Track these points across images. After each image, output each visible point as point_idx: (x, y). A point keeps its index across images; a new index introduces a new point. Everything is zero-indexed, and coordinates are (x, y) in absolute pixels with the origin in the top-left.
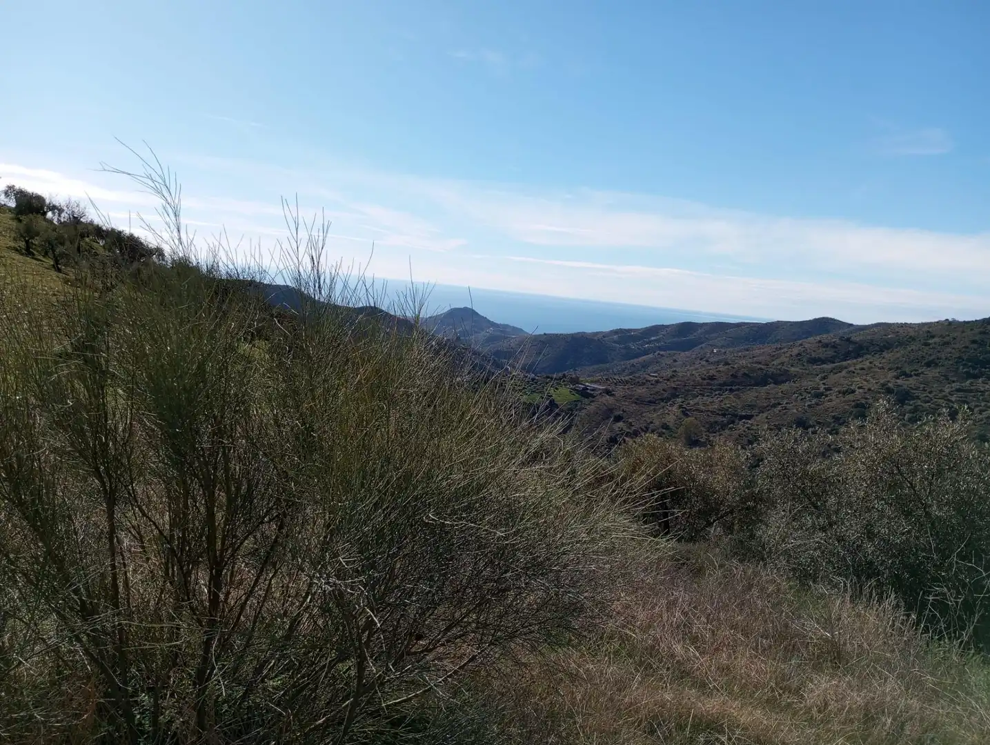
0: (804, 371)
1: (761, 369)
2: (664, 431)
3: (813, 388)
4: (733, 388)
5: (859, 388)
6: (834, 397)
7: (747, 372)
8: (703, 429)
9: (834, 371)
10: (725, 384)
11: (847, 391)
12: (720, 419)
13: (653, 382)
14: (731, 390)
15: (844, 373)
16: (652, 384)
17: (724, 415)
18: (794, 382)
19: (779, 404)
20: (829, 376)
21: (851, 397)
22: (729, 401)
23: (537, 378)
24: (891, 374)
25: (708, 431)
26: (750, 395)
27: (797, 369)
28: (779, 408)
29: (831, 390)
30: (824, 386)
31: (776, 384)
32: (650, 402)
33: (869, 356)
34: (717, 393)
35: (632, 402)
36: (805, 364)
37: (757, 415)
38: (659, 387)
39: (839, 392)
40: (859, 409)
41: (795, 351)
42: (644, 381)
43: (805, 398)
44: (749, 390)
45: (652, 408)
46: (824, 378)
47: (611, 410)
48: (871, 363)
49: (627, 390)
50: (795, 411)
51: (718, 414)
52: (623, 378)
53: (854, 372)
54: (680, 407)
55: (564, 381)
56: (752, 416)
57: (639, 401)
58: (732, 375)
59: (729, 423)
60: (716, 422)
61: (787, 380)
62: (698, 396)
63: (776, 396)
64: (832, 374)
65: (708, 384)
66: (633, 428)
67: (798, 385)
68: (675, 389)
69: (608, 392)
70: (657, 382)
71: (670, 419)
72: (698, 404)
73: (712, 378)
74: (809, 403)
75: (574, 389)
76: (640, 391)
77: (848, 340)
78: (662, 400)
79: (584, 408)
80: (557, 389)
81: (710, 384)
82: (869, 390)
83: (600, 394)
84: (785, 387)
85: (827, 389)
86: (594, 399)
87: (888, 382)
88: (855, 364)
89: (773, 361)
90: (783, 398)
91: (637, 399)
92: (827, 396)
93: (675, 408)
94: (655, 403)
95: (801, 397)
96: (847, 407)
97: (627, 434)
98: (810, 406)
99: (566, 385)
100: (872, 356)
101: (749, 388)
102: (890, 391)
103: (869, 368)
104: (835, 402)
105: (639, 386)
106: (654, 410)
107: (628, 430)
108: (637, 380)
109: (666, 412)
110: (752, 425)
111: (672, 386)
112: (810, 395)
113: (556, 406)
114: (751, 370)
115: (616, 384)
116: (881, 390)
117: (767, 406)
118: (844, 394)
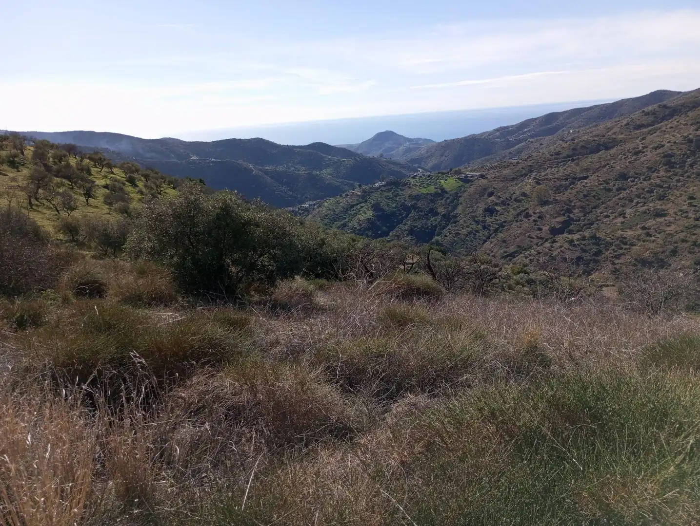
0: (627, 136)
1: (595, 140)
2: (523, 198)
3: (634, 149)
4: (574, 158)
5: (669, 142)
6: (648, 153)
7: (584, 145)
8: (551, 192)
9: (651, 132)
10: (568, 156)
11: (657, 147)
12: (564, 182)
13: (515, 164)
14: (573, 160)
15: (658, 133)
16: (514, 166)
17: (566, 179)
18: (621, 146)
19: (608, 164)
20: (647, 138)
21: (660, 151)
22: (571, 168)
23: (432, 174)
24: (693, 128)
25: (555, 193)
26: (586, 162)
27: (622, 136)
28: (607, 167)
29: (647, 147)
30: (641, 145)
32: (513, 178)
33: (676, 117)
34: (562, 164)
35: (500, 181)
36: (632, 131)
37: (591, 176)
38: (520, 166)
39: (652, 148)
40: (666, 158)
41: (625, 122)
42: (509, 164)
43: (628, 156)
44: (586, 157)
45: (514, 183)
46: (643, 139)
47: (485, 189)
48: (678, 122)
49: (496, 173)
50: (619, 168)
51: (562, 179)
52: (493, 165)
53: (665, 131)
54: (534, 178)
55: (451, 174)
56: (588, 177)
57: (505, 179)
59: (570, 184)
60: (561, 185)
61: (615, 146)
62: (548, 169)
63: (606, 159)
64: (649, 135)
65: (555, 159)
67: (622, 148)
68: (530, 166)
69: (482, 176)
70: (518, 163)
71: (527, 189)
72: (547, 174)
73: (558, 154)
74: (630, 160)
75: (458, 178)
76: (506, 172)
77: (665, 106)
78: (521, 176)
79: (465, 191)
80: (446, 180)
81: (557, 158)
82: (675, 143)
83: (477, 178)
84: (613, 151)
85: (644, 148)
86: (473, 183)
87: (690, 134)
88: (666, 125)
89: (609, 132)
90: (610, 160)
91: (504, 178)
92: (643, 152)
93: (530, 180)
94: (516, 179)
95: (623, 157)
96: (658, 159)
97: (496, 204)
98: (630, 162)
99: (452, 176)
100: (680, 116)
101: (585, 156)
102: (690, 141)
103: (677, 126)
104: (650, 156)
105: (505, 168)
106: (516, 184)
107: (497, 201)
108: (503, 164)
109: (524, 184)
110: (586, 183)
111: (529, 164)
112: (631, 154)
113: (446, 192)
114: (588, 142)
115: (488, 170)
116: (684, 142)
117: (599, 168)
118: (656, 149)
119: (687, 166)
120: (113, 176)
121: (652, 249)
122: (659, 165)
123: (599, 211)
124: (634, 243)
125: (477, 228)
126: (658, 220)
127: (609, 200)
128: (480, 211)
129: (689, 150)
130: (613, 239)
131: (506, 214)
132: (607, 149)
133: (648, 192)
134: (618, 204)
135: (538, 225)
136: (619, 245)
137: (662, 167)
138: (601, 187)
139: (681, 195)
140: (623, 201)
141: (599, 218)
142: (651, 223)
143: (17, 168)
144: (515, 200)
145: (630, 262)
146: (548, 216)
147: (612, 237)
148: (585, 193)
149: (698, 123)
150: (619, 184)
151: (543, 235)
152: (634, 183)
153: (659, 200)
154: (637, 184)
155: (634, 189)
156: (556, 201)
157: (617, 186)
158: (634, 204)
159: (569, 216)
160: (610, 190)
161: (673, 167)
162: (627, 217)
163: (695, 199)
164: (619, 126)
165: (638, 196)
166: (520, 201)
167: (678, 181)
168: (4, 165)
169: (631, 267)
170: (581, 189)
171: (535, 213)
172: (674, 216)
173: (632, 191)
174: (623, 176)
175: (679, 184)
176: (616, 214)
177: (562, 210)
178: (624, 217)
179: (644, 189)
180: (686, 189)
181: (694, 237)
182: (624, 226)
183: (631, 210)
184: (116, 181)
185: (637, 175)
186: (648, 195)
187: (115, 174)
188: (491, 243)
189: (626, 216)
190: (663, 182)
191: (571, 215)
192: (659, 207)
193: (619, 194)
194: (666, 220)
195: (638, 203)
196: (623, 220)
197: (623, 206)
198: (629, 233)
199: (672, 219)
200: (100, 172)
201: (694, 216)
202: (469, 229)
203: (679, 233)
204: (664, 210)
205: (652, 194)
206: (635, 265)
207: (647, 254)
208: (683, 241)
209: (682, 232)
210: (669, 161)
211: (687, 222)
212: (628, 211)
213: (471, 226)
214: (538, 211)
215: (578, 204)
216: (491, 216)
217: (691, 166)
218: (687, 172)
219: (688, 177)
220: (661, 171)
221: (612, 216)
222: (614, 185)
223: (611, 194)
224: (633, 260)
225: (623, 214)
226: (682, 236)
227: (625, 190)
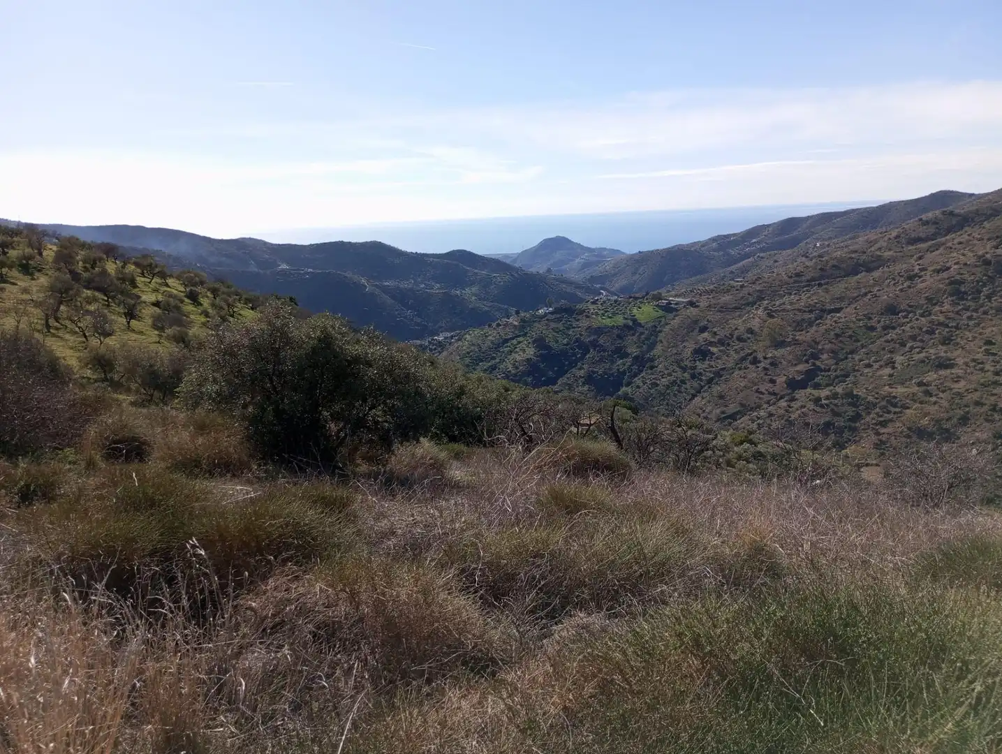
0: (898, 254)
1: (852, 258)
2: (749, 335)
3: (907, 271)
4: (822, 282)
5: (955, 264)
6: (928, 277)
7: (837, 264)
8: (789, 328)
9: (931, 249)
10: (813, 279)
11: (940, 269)
12: (807, 316)
13: (739, 288)
14: (820, 285)
15: (941, 250)
16: (737, 290)
17: (811, 311)
18: (888, 267)
19: (870, 292)
20: (926, 257)
21: (945, 275)
22: (818, 296)
23: (620, 299)
24: (989, 245)
25: (795, 330)
26: (839, 288)
27: (891, 253)
28: (869, 296)
29: (925, 270)
30: (918, 267)
31: (867, 272)
32: (736, 308)
33: (967, 228)
34: (805, 289)
35: (718, 311)
36: (904, 246)
37: (846, 307)
38: (745, 291)
39: (934, 271)
40: (953, 286)
41: (894, 234)
42: (729, 288)
43: (898, 281)
44: (840, 281)
45: (738, 313)
46: (920, 258)
47: (696, 322)
48: (969, 235)
49: (712, 300)
50: (885, 297)
51: (805, 311)
52: (707, 288)
53: (951, 248)
54: (766, 309)
55: (647, 299)
56: (842, 308)
57: (724, 309)
58: (820, 269)
60: (803, 320)
61: (880, 267)
62: (784, 296)
63: (868, 284)
64: (929, 252)
65: (795, 282)
66: (718, 337)
67: (891, 270)
68: (760, 291)
69: (692, 304)
70: (742, 286)
71: (755, 324)
72: (784, 304)
73: (798, 275)
74: (901, 287)
75: (657, 306)
76: (726, 298)
77: (951, 213)
78: (748, 304)
79: (667, 324)
80: (640, 308)
81: (798, 281)
82: (965, 264)
83: (684, 306)
84: (876, 274)
85: (921, 270)
86: (679, 313)
87: (987, 253)
88: (953, 239)
89: (871, 247)
90: (874, 285)
91: (722, 307)
92: (920, 277)
93: (760, 312)
94: (740, 308)
95: (893, 282)
96: (941, 286)
97: (711, 344)
98: (901, 290)
99: (649, 303)
100: (972, 228)
101: (838, 279)
102: (987, 263)
103: (968, 241)
104: (929, 282)
105: (724, 293)
106: (740, 316)
107: (713, 340)
108: (722, 288)
109: (751, 316)
110: (839, 318)
111: (757, 289)
112: (903, 279)
113: (640, 325)
114: (841, 260)
115: (701, 295)
116: (978, 263)
117: (857, 297)
118: (938, 272)
119: (984, 297)
120: (169, 289)
121: (933, 415)
122: (943, 296)
123: (857, 357)
124: (907, 405)
125: (683, 377)
126: (942, 372)
127: (872, 343)
128: (688, 352)
129: (985, 275)
130: (877, 398)
131: (725, 357)
132: (869, 270)
133: (927, 332)
134: (884, 349)
135: (770, 375)
136: (885, 407)
137: (947, 298)
138: (861, 324)
139: (975, 338)
140: (892, 345)
141: (857, 368)
142: (931, 376)
143: (32, 274)
144: (740, 339)
145: (901, 432)
146: (784, 363)
147: (876, 396)
148: (837, 331)
149: (997, 237)
150: (885, 320)
151: (777, 389)
152: (908, 320)
153: (943, 344)
154: (911, 320)
155: (907, 328)
156: (796, 343)
157: (882, 323)
158: (907, 349)
159: (814, 364)
160: (872, 329)
161: (963, 299)
162: (897, 368)
163: (994, 344)
164: (886, 239)
165: (914, 338)
166: (745, 341)
167: (970, 318)
168: (13, 269)
169: (904, 439)
170: (831, 325)
171: (765, 358)
172: (964, 367)
173: (903, 330)
174: (892, 310)
175: (971, 323)
176: (882, 363)
177: (805, 355)
178: (893, 368)
179: (921, 329)
180: (981, 331)
181: (993, 398)
182: (893, 381)
183: (902, 358)
184: (171, 296)
185: (912, 309)
186: (927, 337)
187: (169, 287)
188: (703, 398)
189: (896, 365)
190: (950, 318)
191: (818, 363)
192: (943, 354)
193: (885, 334)
194: (953, 374)
195: (912, 348)
196: (892, 372)
197: (891, 352)
198: (900, 390)
199: (960, 372)
200: (150, 283)
201: (992, 369)
202: (672, 378)
203: (972, 392)
204: (950, 360)
205: (933, 336)
206: (908, 437)
207: (925, 421)
208: (978, 403)
209: (976, 390)
210: (957, 290)
211: (983, 377)
212: (899, 359)
213: (674, 374)
214: (770, 355)
215: (828, 346)
216: (704, 360)
217: (989, 297)
218: (982, 306)
219: (985, 313)
220: (946, 304)
221: (876, 366)
222: (879, 322)
223: (874, 334)
224: (905, 430)
225: (891, 363)
226: (976, 396)
227: (894, 328)
